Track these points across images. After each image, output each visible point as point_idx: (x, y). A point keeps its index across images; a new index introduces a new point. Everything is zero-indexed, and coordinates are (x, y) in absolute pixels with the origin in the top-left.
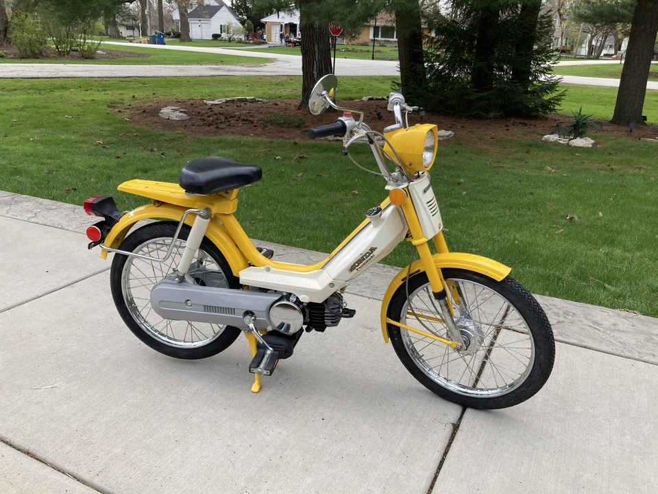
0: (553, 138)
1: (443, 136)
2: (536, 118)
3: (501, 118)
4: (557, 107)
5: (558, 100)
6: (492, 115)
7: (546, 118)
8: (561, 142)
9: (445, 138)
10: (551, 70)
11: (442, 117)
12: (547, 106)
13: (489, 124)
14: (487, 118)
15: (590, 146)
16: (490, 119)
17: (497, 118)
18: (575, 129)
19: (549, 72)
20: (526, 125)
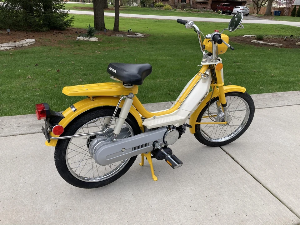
0: (81, 38)
1: (32, 42)
2: (64, 29)
3: (49, 31)
4: (72, 24)
5: (71, 21)
6: (44, 29)
7: (68, 30)
8: (86, 40)
9: (34, 43)
10: (65, 7)
11: (17, 32)
12: (67, 24)
13: (45, 34)
14: (42, 31)
15: (97, 40)
16: (44, 31)
17: (47, 31)
18: (90, 33)
19: (64, 7)
20: (62, 33)
